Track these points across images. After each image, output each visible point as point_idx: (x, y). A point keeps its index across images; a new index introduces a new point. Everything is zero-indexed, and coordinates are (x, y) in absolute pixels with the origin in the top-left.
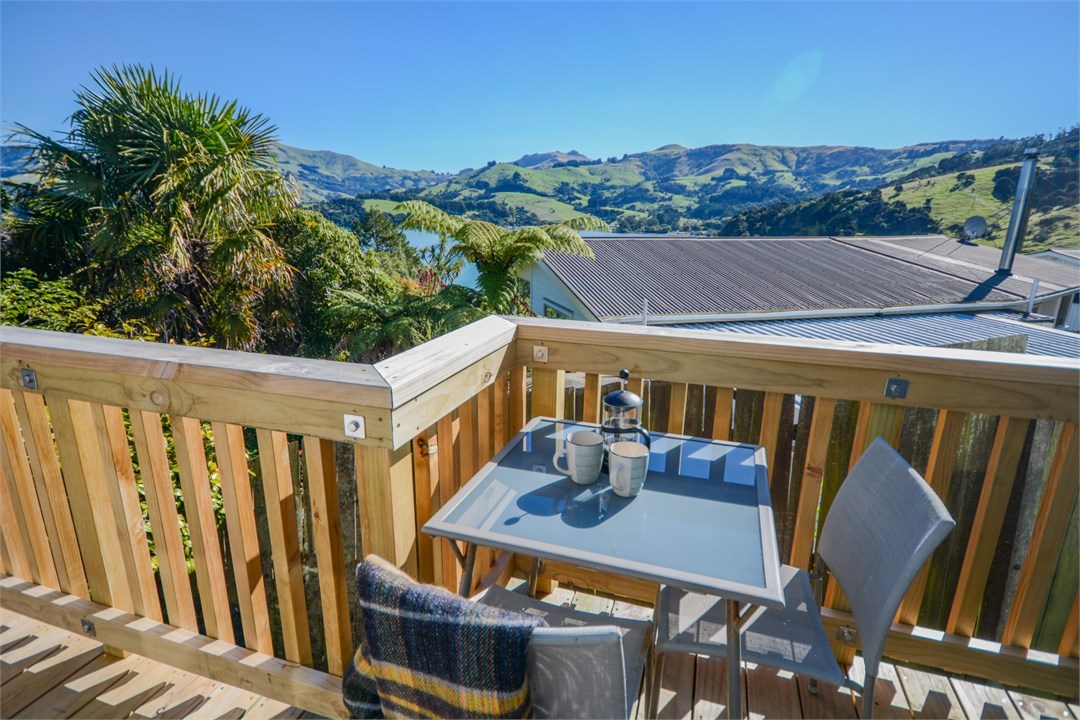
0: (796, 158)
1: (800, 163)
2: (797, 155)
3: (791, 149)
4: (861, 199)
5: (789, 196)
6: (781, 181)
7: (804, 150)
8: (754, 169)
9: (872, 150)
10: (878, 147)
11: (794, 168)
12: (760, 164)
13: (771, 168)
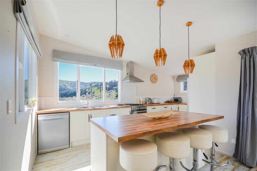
0: (70, 83)
1: (71, 84)
2: (70, 82)
3: (69, 81)
4: (83, 91)
5: (70, 90)
6: (67, 87)
7: (71, 82)
8: (61, 85)
9: (84, 82)
10: (85, 82)
11: (70, 85)
12: (62, 84)
13: (65, 85)
